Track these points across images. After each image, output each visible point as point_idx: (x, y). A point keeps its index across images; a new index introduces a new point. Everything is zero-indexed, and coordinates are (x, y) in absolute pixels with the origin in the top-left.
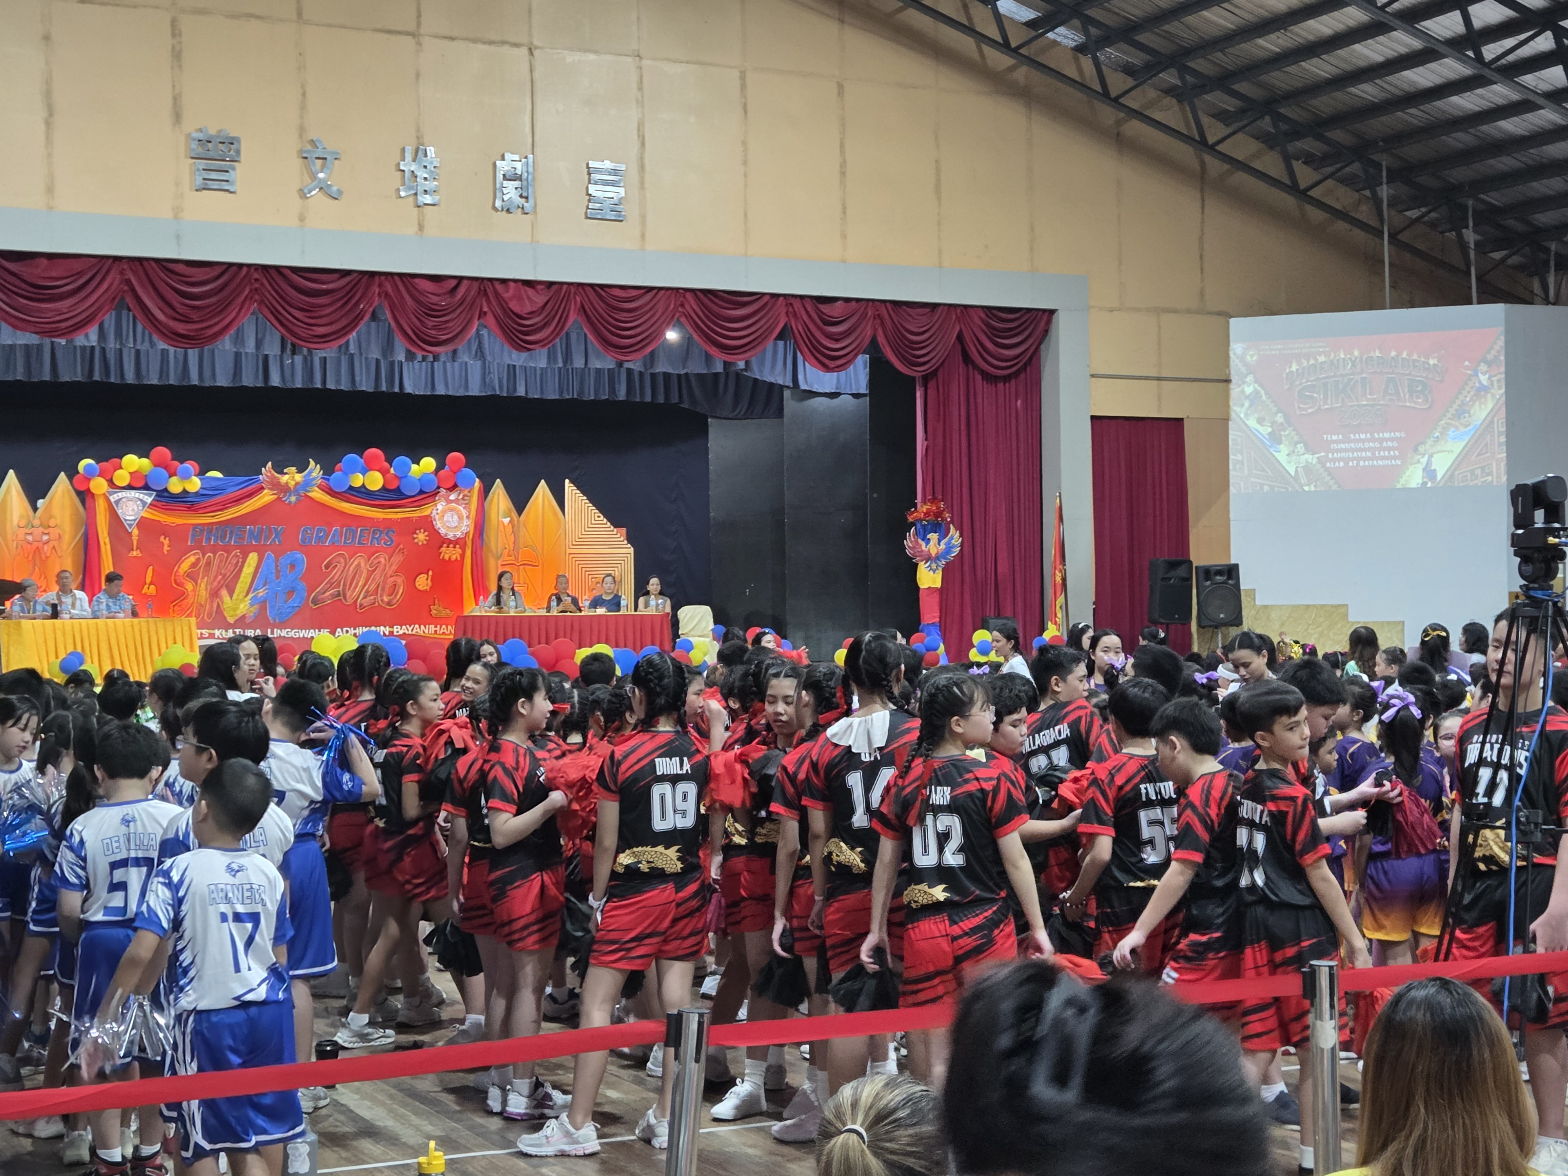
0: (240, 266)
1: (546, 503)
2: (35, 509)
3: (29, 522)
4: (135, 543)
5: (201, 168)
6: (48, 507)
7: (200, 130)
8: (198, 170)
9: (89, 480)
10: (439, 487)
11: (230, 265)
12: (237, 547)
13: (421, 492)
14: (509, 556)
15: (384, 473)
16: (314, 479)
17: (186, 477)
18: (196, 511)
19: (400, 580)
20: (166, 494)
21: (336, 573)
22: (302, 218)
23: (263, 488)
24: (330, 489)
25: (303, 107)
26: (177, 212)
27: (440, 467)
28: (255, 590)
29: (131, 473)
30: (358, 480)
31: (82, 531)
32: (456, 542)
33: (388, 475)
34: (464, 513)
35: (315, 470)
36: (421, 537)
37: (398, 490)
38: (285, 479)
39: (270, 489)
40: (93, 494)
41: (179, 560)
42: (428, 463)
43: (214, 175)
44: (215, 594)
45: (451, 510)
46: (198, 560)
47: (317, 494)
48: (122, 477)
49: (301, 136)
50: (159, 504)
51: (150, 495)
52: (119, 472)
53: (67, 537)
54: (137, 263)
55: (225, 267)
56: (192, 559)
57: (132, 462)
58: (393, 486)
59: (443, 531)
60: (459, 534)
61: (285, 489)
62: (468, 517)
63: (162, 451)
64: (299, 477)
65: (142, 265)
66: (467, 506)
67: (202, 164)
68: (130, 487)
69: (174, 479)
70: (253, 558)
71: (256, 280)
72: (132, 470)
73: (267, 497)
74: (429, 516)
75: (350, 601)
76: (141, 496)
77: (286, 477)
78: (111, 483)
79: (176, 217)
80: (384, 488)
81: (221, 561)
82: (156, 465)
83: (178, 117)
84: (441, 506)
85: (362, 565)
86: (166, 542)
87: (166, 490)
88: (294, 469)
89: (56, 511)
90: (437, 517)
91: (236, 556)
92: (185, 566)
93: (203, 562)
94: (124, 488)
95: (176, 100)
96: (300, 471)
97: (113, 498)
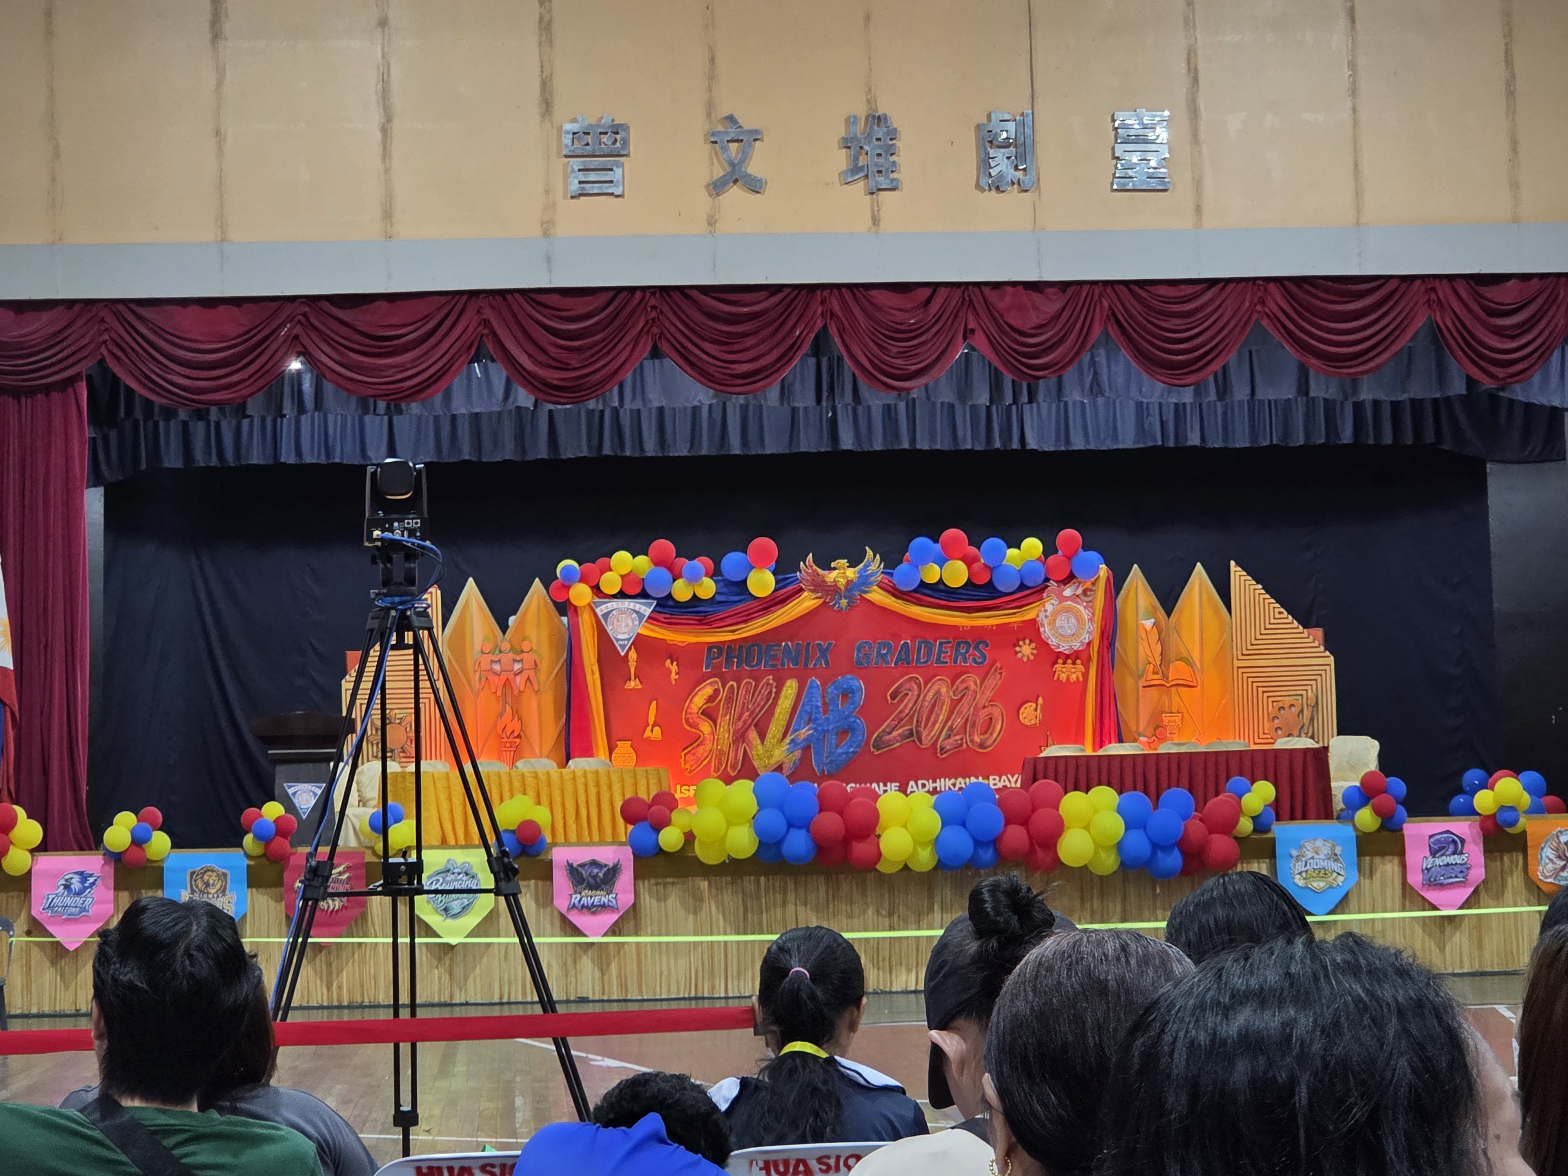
0: (632, 290)
1: (1205, 596)
2: (504, 628)
3: (496, 646)
4: (633, 670)
5: (576, 168)
6: (521, 624)
7: (574, 121)
8: (573, 171)
9: (568, 588)
10: (1047, 580)
11: (619, 290)
12: (768, 673)
13: (1022, 587)
14: (1155, 673)
15: (969, 562)
16: (872, 575)
17: (694, 579)
18: (709, 624)
19: (996, 712)
20: (670, 603)
21: (907, 704)
22: (712, 222)
23: (801, 590)
24: (894, 588)
25: (712, 77)
26: (547, 228)
27: (1049, 550)
28: (796, 730)
29: (623, 577)
30: (932, 574)
31: (565, 656)
32: (1074, 657)
33: (976, 566)
34: (1086, 614)
35: (873, 563)
36: (1026, 650)
37: (990, 584)
38: (831, 576)
39: (811, 591)
40: (575, 608)
41: (690, 692)
42: (1033, 546)
43: (593, 176)
44: (740, 737)
45: (1068, 610)
46: (716, 692)
47: (877, 596)
48: (611, 582)
49: (709, 115)
50: (661, 617)
51: (650, 605)
52: (607, 575)
53: (544, 666)
54: (499, 299)
55: (612, 293)
56: (709, 691)
57: (622, 560)
58: (982, 580)
59: (1053, 641)
60: (1077, 645)
61: (833, 590)
62: (1091, 620)
63: (664, 545)
64: (851, 573)
65: (505, 300)
66: (1090, 605)
67: (576, 163)
68: (622, 595)
69: (680, 583)
70: (791, 688)
71: (654, 307)
72: (625, 572)
73: (806, 602)
74: (1034, 621)
75: (927, 743)
76: (638, 607)
77: (834, 574)
78: (597, 590)
79: (546, 234)
80: (969, 584)
81: (747, 691)
82: (657, 563)
83: (547, 105)
84: (1050, 605)
85: (944, 690)
86: (674, 668)
87: (670, 596)
88: (844, 562)
89: (531, 631)
90: (1046, 621)
91: (768, 684)
92: (699, 700)
93: (723, 695)
94: (614, 596)
95: (546, 85)
96: (852, 565)
97: (600, 611)
